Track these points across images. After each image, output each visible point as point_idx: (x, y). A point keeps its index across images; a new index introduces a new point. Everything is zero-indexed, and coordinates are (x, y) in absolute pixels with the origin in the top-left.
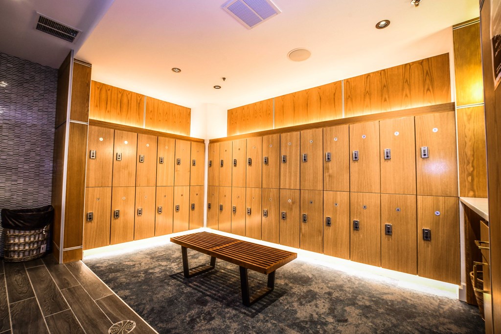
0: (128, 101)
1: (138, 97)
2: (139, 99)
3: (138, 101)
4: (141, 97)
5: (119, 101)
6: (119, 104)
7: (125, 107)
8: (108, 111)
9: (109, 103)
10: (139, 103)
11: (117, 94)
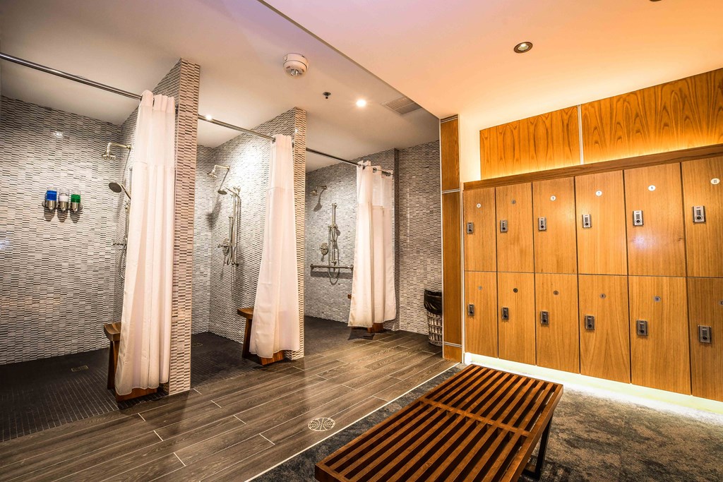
0: (547, 130)
1: (564, 114)
2: (566, 117)
3: (565, 123)
4: (569, 114)
5: (532, 137)
6: (532, 142)
7: (542, 144)
8: (517, 160)
9: (517, 147)
10: (568, 125)
11: (528, 128)
